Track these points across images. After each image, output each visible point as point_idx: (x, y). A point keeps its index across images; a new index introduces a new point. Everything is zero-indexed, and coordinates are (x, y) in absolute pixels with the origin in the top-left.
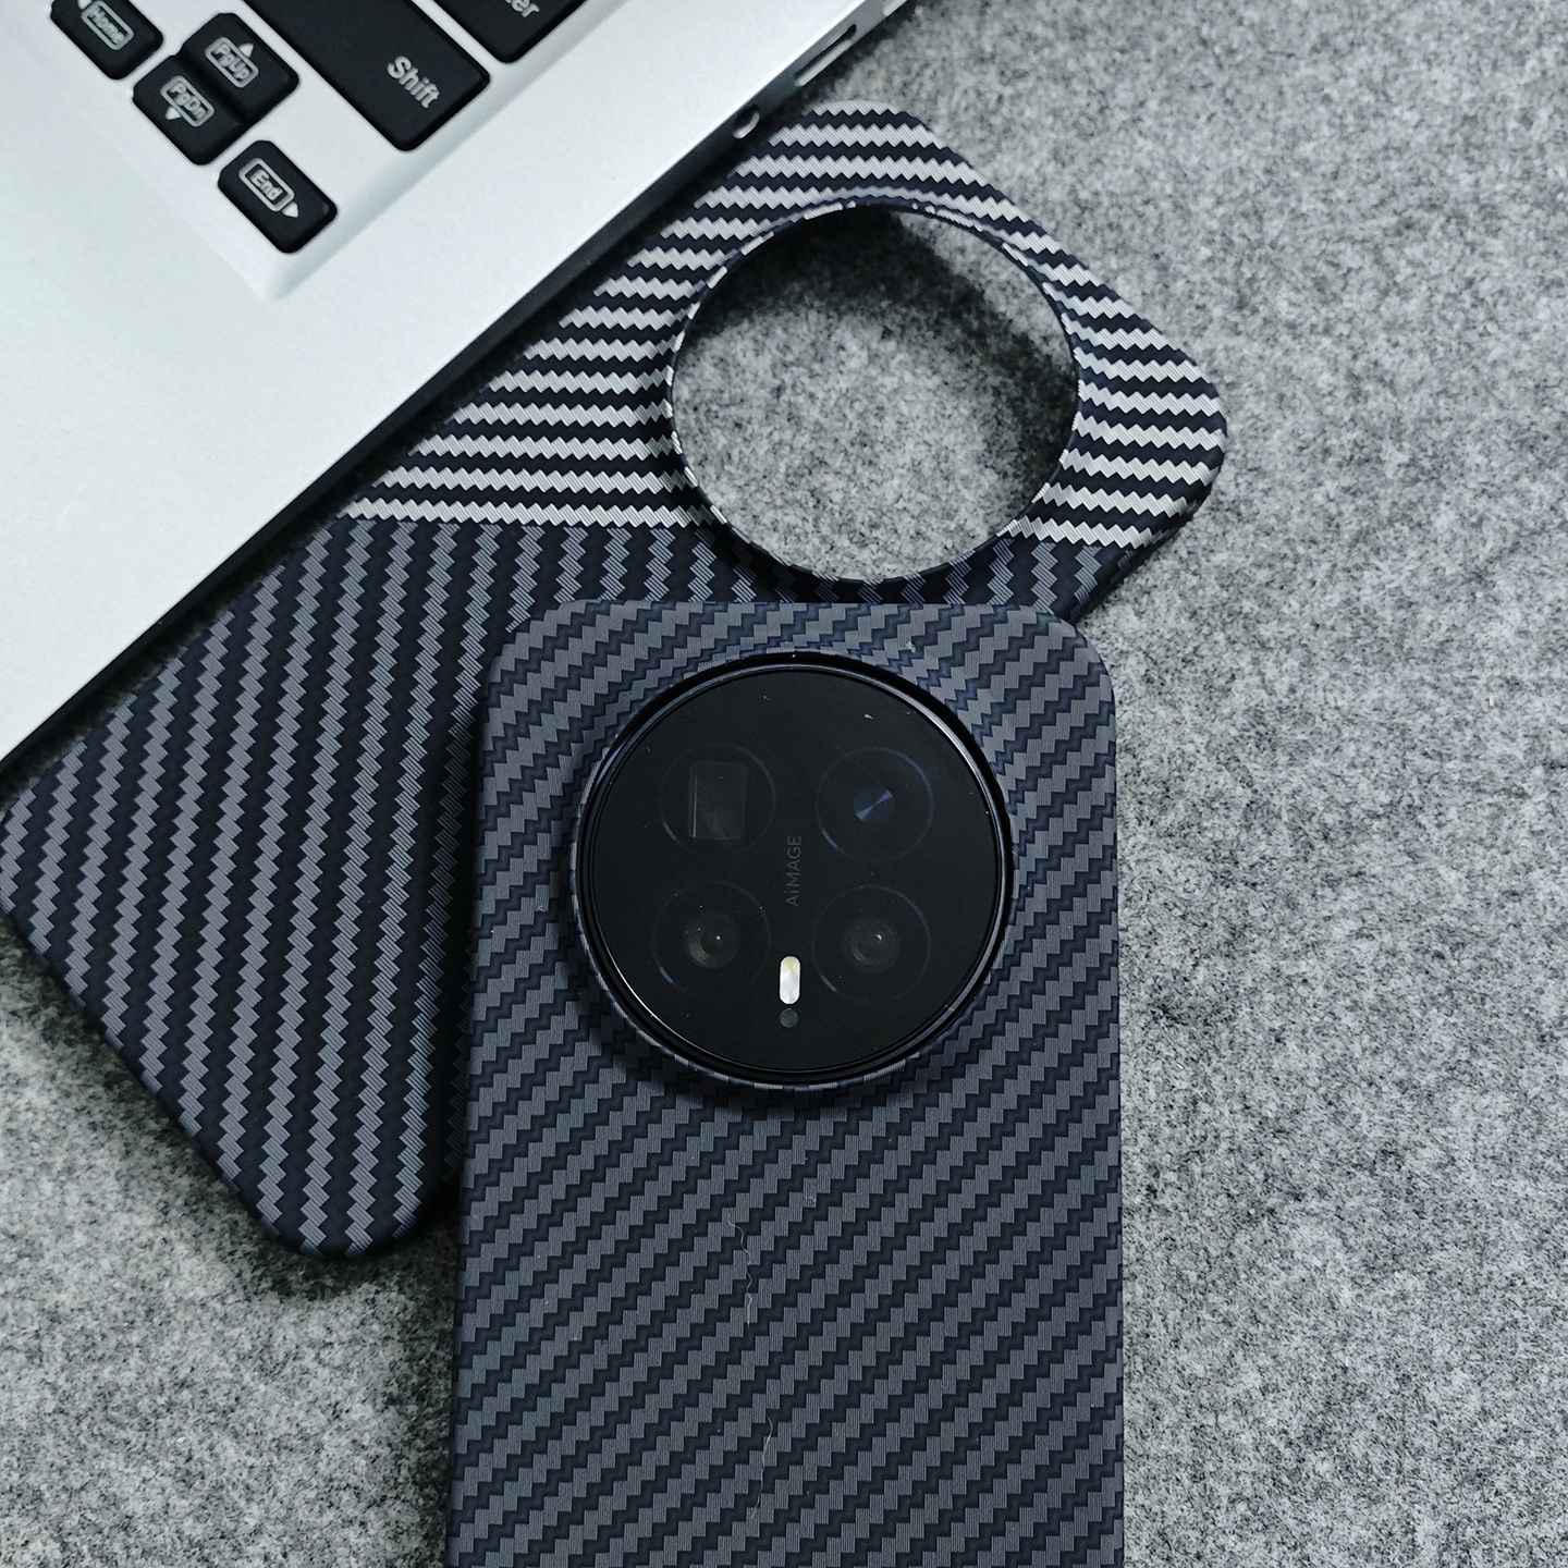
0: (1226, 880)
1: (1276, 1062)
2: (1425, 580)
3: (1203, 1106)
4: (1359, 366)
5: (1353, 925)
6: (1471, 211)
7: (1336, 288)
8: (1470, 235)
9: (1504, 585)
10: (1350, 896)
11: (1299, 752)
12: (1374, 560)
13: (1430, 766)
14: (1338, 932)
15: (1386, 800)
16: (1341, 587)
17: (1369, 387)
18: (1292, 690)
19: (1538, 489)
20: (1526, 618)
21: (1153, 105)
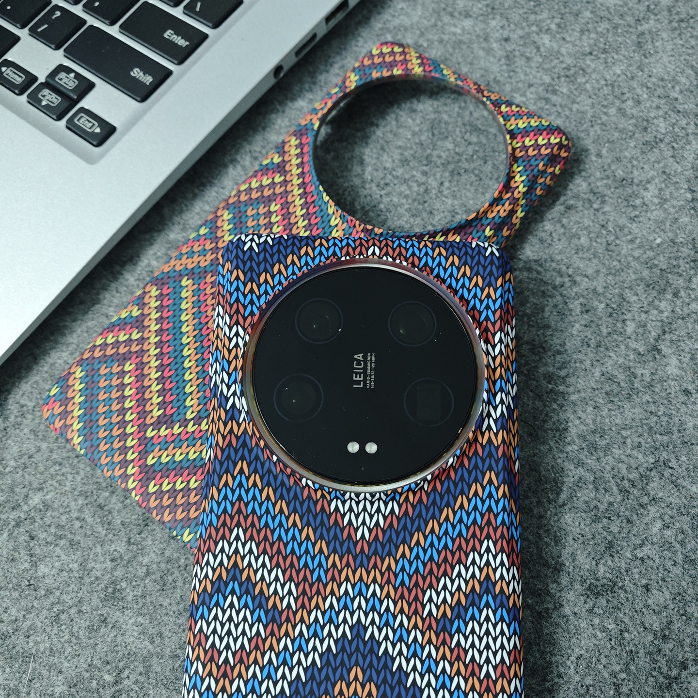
0: (596, 520)
1: (650, 602)
2: (632, 357)
3: (626, 635)
4: (570, 271)
5: (659, 524)
6: (591, 196)
7: (549, 241)
8: (595, 206)
9: (665, 350)
10: (653, 510)
11: (607, 449)
12: (608, 353)
13: (666, 438)
14: (655, 530)
15: (652, 461)
16: (598, 369)
17: (578, 279)
18: (594, 421)
19: (663, 305)
20: (680, 360)
21: (446, 184)
